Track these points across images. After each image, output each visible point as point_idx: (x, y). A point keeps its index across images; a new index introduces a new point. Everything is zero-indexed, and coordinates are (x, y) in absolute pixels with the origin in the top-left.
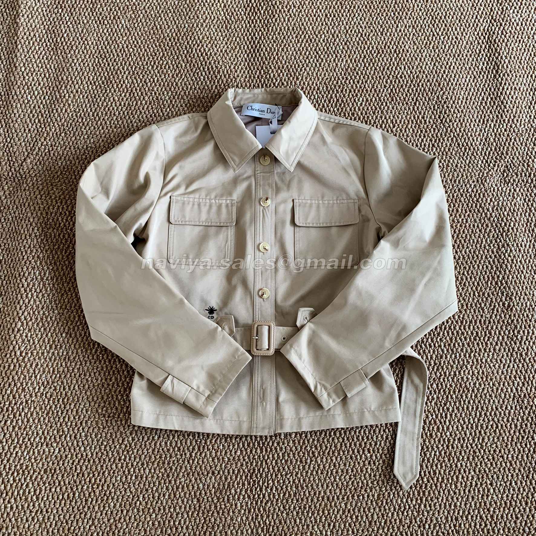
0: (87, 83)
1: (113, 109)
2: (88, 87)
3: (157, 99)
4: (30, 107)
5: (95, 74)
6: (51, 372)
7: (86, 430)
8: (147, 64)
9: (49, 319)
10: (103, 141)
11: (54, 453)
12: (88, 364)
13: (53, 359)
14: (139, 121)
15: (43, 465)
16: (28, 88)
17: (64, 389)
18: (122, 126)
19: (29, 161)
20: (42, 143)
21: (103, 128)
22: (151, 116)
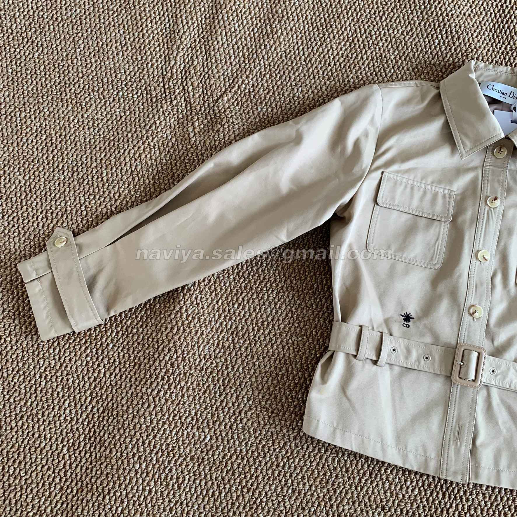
0: (303, 21)
1: (329, 57)
2: (304, 27)
3: (381, 56)
4: (236, 37)
5: (314, 14)
6: (216, 344)
7: (244, 421)
8: (375, 13)
9: (222, 284)
10: (313, 92)
11: (204, 439)
12: (258, 346)
13: (220, 331)
14: (357, 77)
15: (191, 450)
16: (237, 16)
17: (227, 368)
18: (336, 80)
19: (226, 98)
20: (244, 81)
21: (314, 78)
22: (371, 74)
